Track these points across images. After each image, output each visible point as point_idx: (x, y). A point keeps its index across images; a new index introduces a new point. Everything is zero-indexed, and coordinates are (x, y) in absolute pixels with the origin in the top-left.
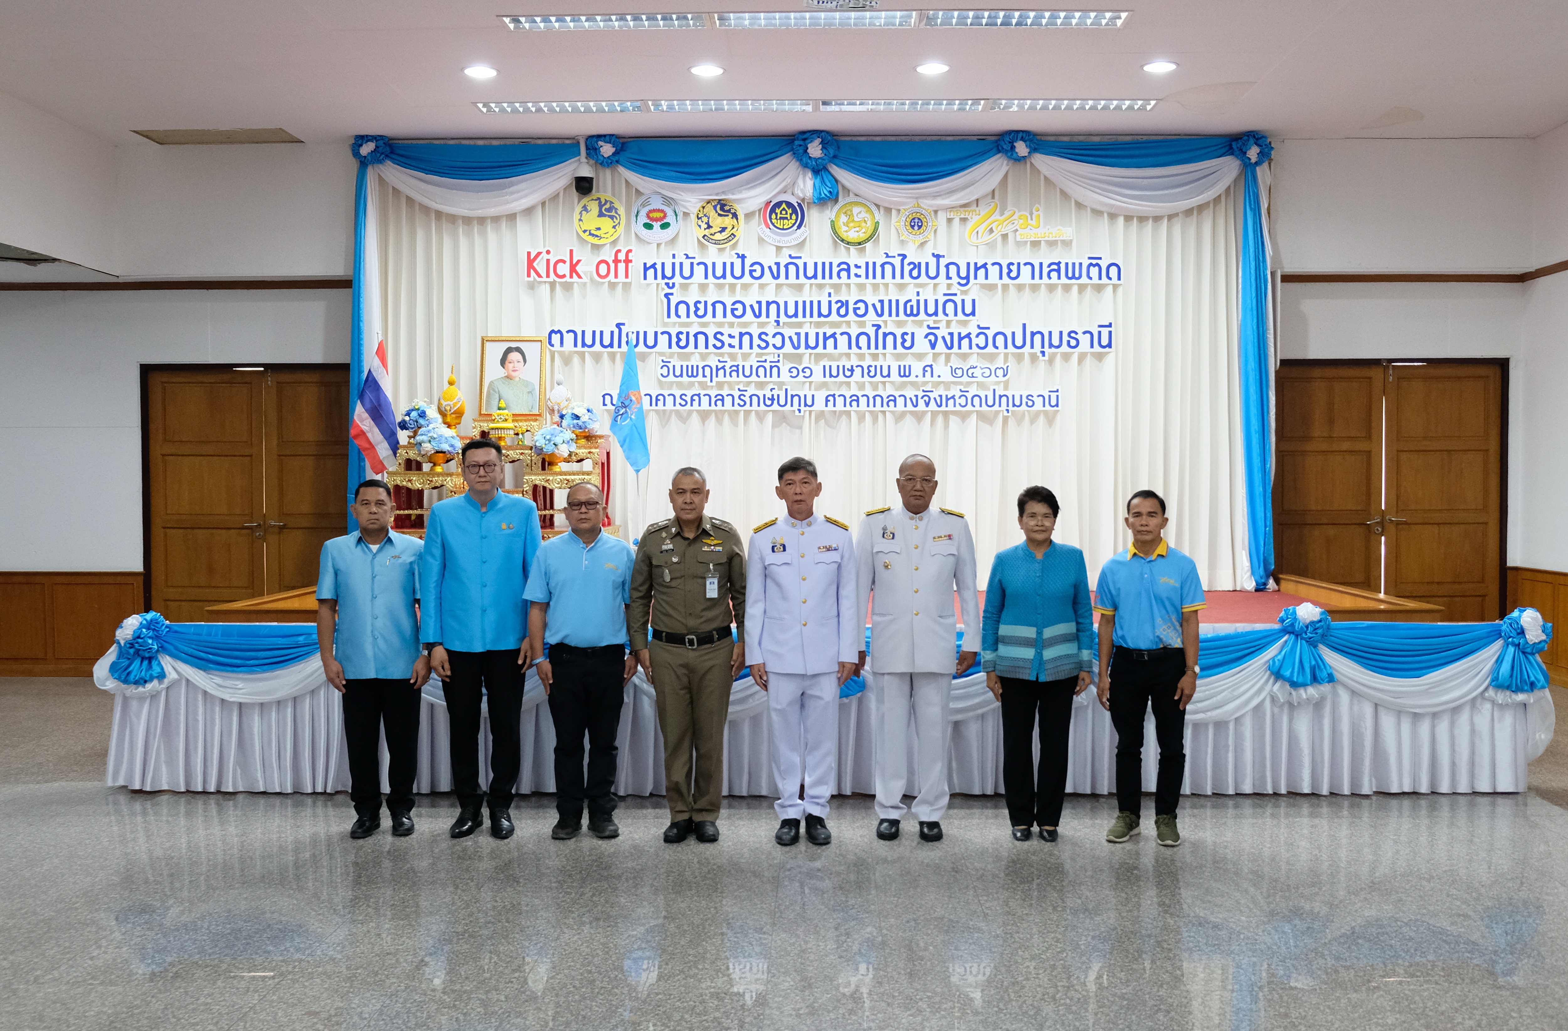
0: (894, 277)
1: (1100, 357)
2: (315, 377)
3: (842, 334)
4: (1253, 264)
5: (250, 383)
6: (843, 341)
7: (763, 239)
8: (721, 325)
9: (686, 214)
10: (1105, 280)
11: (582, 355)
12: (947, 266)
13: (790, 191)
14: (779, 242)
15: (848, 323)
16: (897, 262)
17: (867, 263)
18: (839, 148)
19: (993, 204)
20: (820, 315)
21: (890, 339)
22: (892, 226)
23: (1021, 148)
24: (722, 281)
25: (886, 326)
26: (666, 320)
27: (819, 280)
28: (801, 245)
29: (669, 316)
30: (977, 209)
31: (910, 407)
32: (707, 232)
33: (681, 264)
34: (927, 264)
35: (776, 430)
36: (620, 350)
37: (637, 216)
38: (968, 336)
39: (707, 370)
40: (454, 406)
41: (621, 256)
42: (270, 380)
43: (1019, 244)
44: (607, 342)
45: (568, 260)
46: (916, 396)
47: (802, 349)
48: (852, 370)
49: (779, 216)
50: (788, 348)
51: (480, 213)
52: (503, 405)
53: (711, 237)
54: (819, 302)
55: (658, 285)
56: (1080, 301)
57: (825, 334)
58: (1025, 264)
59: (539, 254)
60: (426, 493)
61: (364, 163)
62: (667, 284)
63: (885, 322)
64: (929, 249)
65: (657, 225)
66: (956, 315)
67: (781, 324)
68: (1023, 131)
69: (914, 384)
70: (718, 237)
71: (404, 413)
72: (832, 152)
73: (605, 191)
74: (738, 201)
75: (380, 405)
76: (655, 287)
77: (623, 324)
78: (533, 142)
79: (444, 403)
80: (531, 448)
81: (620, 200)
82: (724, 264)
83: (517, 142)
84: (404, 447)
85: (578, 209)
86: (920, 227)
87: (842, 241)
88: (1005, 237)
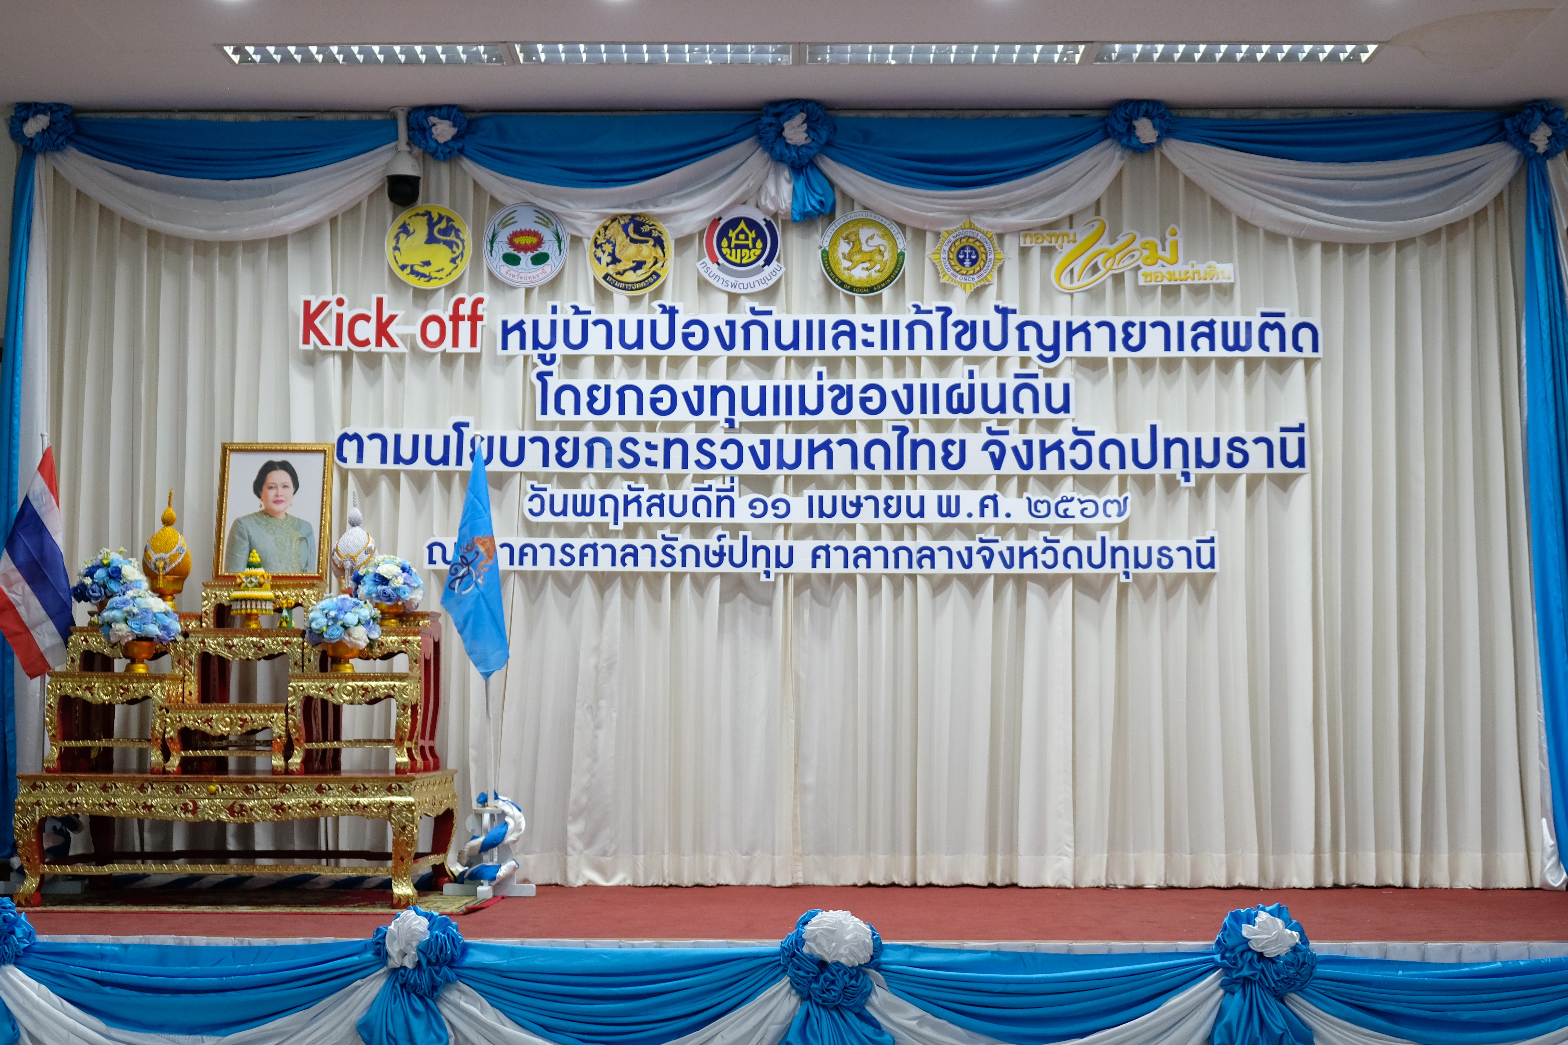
0: (930, 346)
1: (1284, 483)
3: (841, 442)
4: (1545, 323)
6: (842, 454)
7: (707, 283)
8: (633, 426)
9: (576, 240)
10: (1290, 352)
11: (394, 477)
12: (1021, 328)
13: (752, 201)
14: (734, 286)
15: (852, 425)
16: (935, 320)
17: (884, 323)
18: (835, 129)
19: (1097, 224)
20: (803, 410)
21: (923, 452)
22: (927, 260)
23: (1146, 131)
24: (635, 352)
25: (917, 430)
26: (540, 417)
27: (803, 351)
28: (770, 293)
29: (544, 411)
30: (1071, 232)
31: (958, 569)
32: (611, 269)
33: (567, 323)
34: (986, 324)
35: (727, 606)
36: (459, 468)
37: (492, 242)
38: (1057, 446)
39: (609, 503)
40: (172, 561)
41: (465, 310)
43: (1143, 292)
44: (437, 454)
45: (373, 314)
46: (969, 549)
47: (772, 469)
48: (858, 505)
49: (734, 242)
50: (749, 467)
51: (224, 234)
52: (256, 558)
53: (619, 277)
54: (802, 389)
55: (526, 358)
56: (1249, 387)
57: (811, 442)
58: (1154, 325)
59: (324, 305)
60: (119, 710)
61: (29, 150)
62: (542, 357)
63: (916, 422)
64: (990, 299)
65: (526, 258)
66: (1036, 410)
67: (737, 425)
68: (1148, 101)
69: (967, 530)
70: (630, 277)
71: (83, 571)
72: (824, 135)
73: (439, 200)
74: (664, 218)
75: (43, 558)
76: (520, 362)
77: (466, 424)
78: (319, 117)
79: (154, 555)
80: (303, 634)
81: (465, 217)
82: (640, 323)
83: (290, 116)
84: (82, 630)
85: (393, 229)
86: (974, 262)
87: (842, 284)
88: (1118, 278)
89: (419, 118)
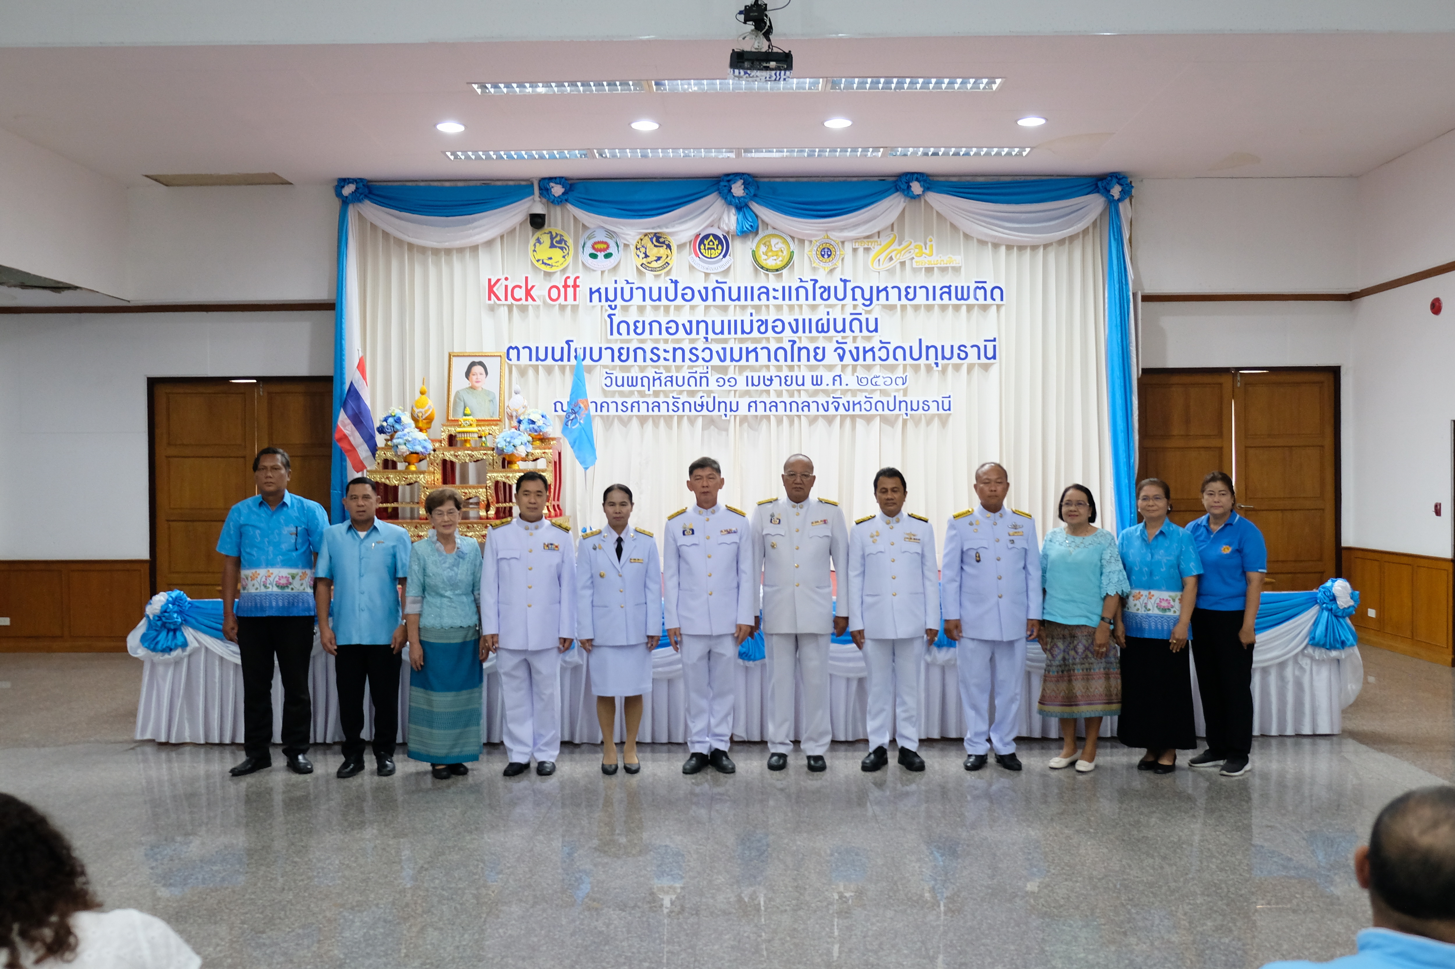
0: (807, 299)
1: (985, 368)
2: (300, 388)
4: (1117, 288)
5: (244, 394)
6: (763, 354)
7: (694, 268)
8: (657, 341)
9: (626, 246)
10: (989, 301)
11: (536, 368)
12: (853, 289)
13: (716, 225)
14: (707, 269)
15: (768, 339)
16: (809, 286)
17: (784, 287)
18: (759, 188)
19: (892, 236)
20: (743, 332)
21: (804, 352)
22: (805, 255)
23: (916, 188)
24: (657, 303)
25: (800, 342)
26: (609, 337)
27: (742, 302)
28: (726, 272)
29: (612, 334)
30: (879, 240)
31: (821, 412)
33: (622, 288)
34: (836, 287)
36: (569, 364)
37: (583, 247)
38: (872, 349)
39: (645, 380)
40: (425, 413)
41: (570, 282)
42: (262, 391)
43: (915, 270)
44: (558, 356)
45: (524, 285)
46: (827, 402)
47: (728, 361)
48: (771, 380)
49: (707, 246)
50: (716, 361)
51: (446, 245)
52: (468, 412)
53: (648, 265)
54: (742, 321)
55: (602, 307)
56: (969, 319)
57: (747, 348)
58: (921, 287)
59: (499, 280)
60: (401, 488)
61: (345, 202)
64: (838, 275)
65: (601, 255)
66: (861, 331)
67: (709, 340)
68: (917, 173)
69: (825, 392)
70: (654, 265)
71: (381, 419)
72: (753, 191)
73: (556, 226)
74: (671, 234)
75: (360, 413)
76: (599, 308)
77: (572, 341)
78: (493, 183)
79: (416, 410)
80: (493, 449)
81: (569, 234)
82: (660, 288)
83: (478, 183)
84: (382, 449)
85: (532, 241)
86: (829, 256)
87: (762, 268)
88: (903, 264)
89: (545, 184)
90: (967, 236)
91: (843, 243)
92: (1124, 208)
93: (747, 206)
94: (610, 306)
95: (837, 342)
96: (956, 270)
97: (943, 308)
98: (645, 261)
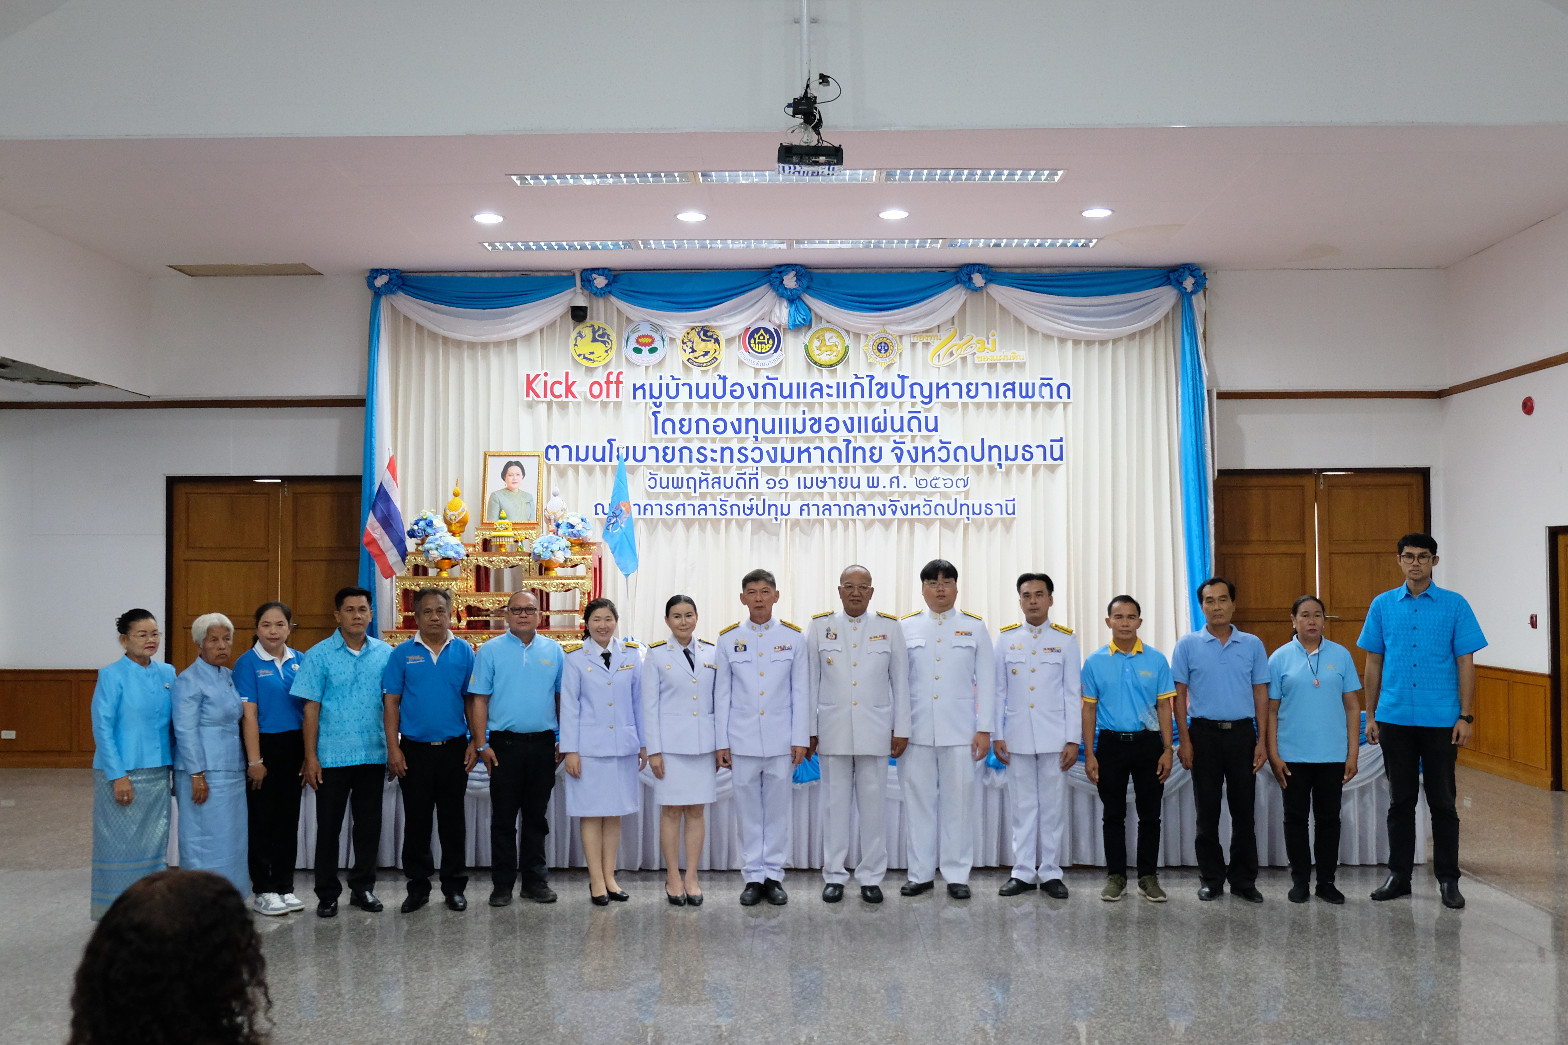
0: (862, 397)
1: (1052, 469)
2: (328, 488)
3: (815, 448)
5: (268, 494)
6: (816, 455)
7: (743, 363)
8: (704, 440)
9: (672, 340)
10: (1055, 399)
11: (576, 469)
12: (911, 386)
13: (767, 319)
14: (758, 364)
16: (865, 382)
17: (838, 384)
18: (811, 280)
19: (952, 330)
20: (795, 431)
21: (859, 453)
23: (978, 280)
24: (705, 400)
25: (856, 442)
26: (654, 436)
27: (795, 399)
28: (777, 368)
29: (656, 433)
30: (938, 334)
31: (878, 515)
33: (668, 385)
34: (893, 384)
35: (755, 536)
36: (611, 464)
37: (627, 342)
38: (931, 450)
39: (691, 482)
40: (459, 516)
41: (613, 378)
42: (287, 491)
43: (977, 366)
44: (599, 456)
45: (564, 381)
46: (884, 505)
47: (779, 462)
48: (825, 482)
49: (757, 341)
50: (766, 462)
51: (483, 339)
52: (503, 514)
53: (696, 360)
54: (794, 419)
55: (646, 404)
56: (1034, 418)
57: (799, 448)
58: (983, 384)
59: (537, 376)
61: (378, 293)
63: (855, 437)
64: (895, 371)
65: (645, 350)
66: (920, 431)
67: (759, 439)
68: (979, 265)
69: (882, 495)
70: (702, 360)
71: (412, 522)
72: (806, 283)
73: (598, 319)
74: (720, 328)
75: (390, 515)
76: (643, 406)
77: (614, 440)
78: (533, 274)
79: (449, 513)
80: (530, 555)
81: (612, 328)
82: (707, 385)
83: (517, 274)
84: (412, 554)
85: (574, 335)
86: (886, 351)
87: (815, 363)
88: (964, 359)
89: (587, 275)
90: (1031, 331)
91: (901, 337)
92: (1198, 301)
93: (799, 298)
94: (655, 403)
95: (895, 441)
96: (1021, 366)
97: (1007, 406)
98: (691, 356)
